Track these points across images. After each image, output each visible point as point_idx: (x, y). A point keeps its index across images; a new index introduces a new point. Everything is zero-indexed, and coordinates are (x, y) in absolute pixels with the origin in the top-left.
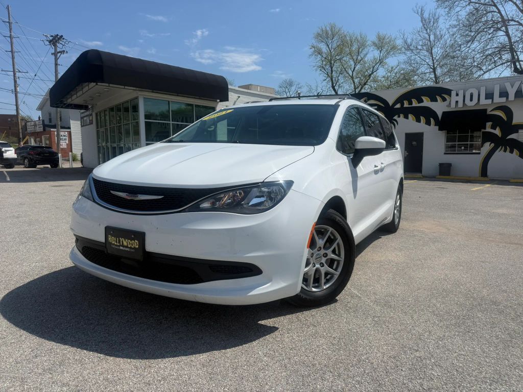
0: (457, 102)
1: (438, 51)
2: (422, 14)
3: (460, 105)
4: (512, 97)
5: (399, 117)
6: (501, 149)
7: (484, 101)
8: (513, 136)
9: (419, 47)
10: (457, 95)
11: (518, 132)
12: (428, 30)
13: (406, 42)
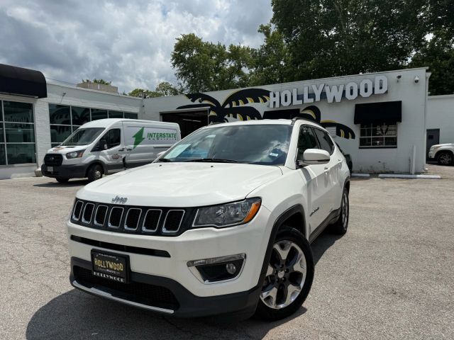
0: (274, 103)
3: (277, 105)
5: (229, 116)
7: (296, 102)
10: (274, 96)
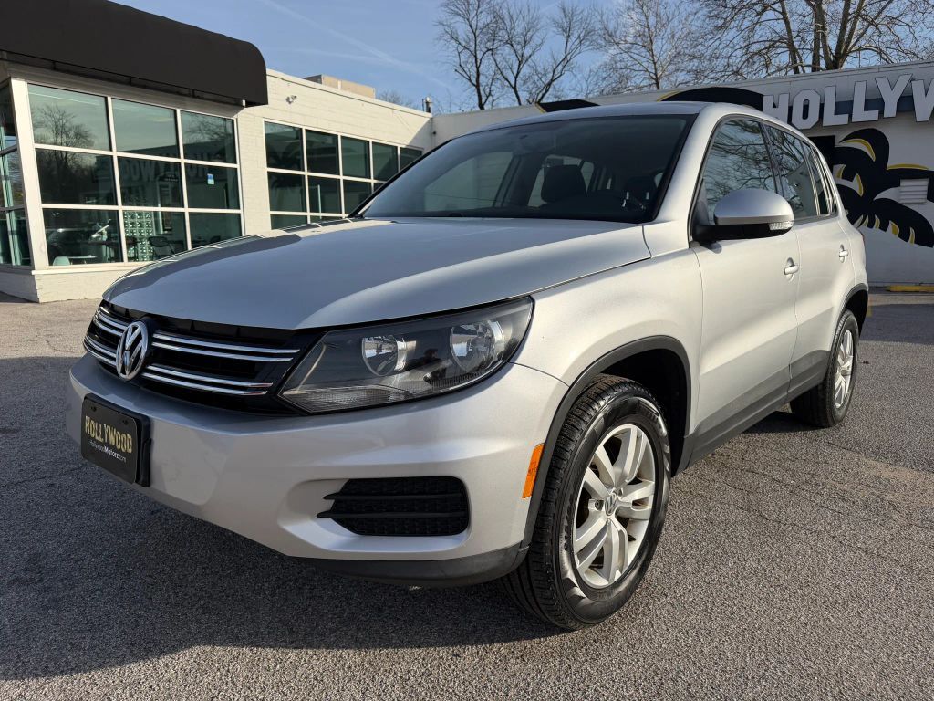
1: (662, 48)
4: (890, 110)
6: (862, 222)
7: (831, 119)
8: (888, 194)
10: (775, 105)
11: (899, 185)
13: (605, 27)
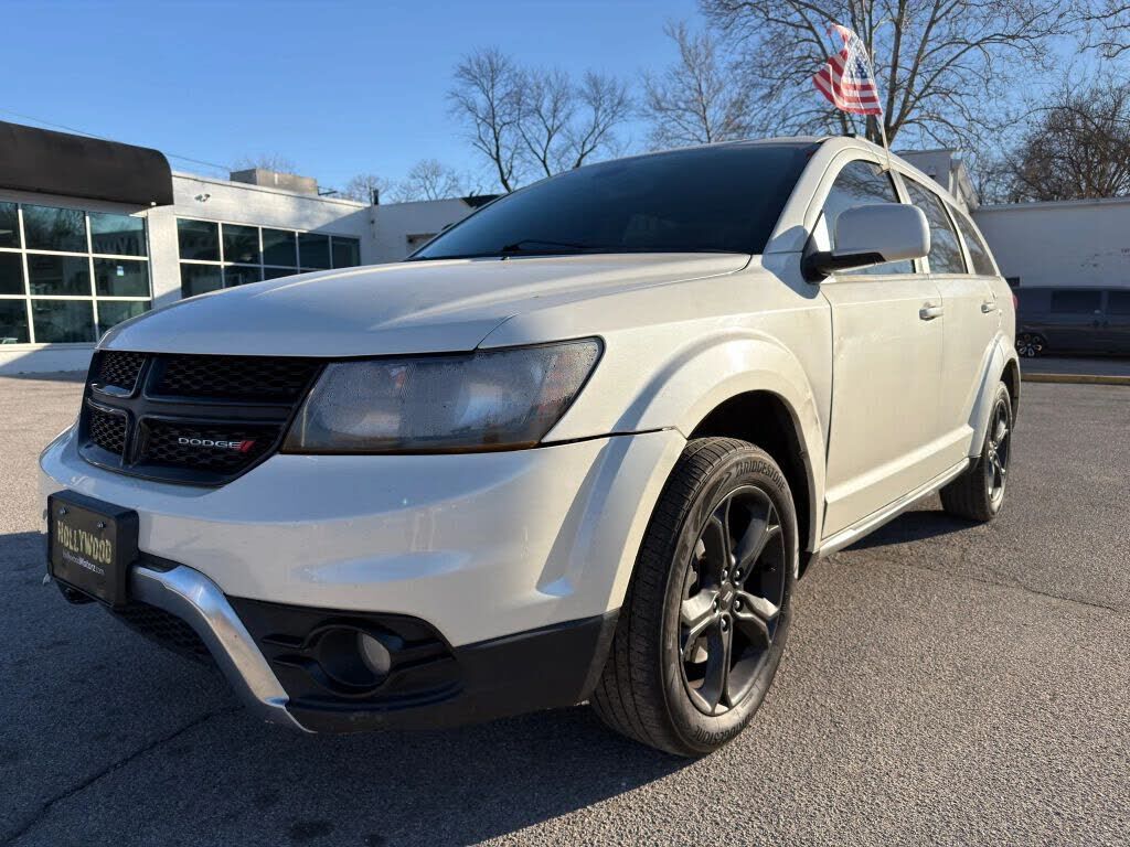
1: (715, 115)
2: (682, 39)
9: (682, 105)
12: (697, 72)
13: (653, 93)
